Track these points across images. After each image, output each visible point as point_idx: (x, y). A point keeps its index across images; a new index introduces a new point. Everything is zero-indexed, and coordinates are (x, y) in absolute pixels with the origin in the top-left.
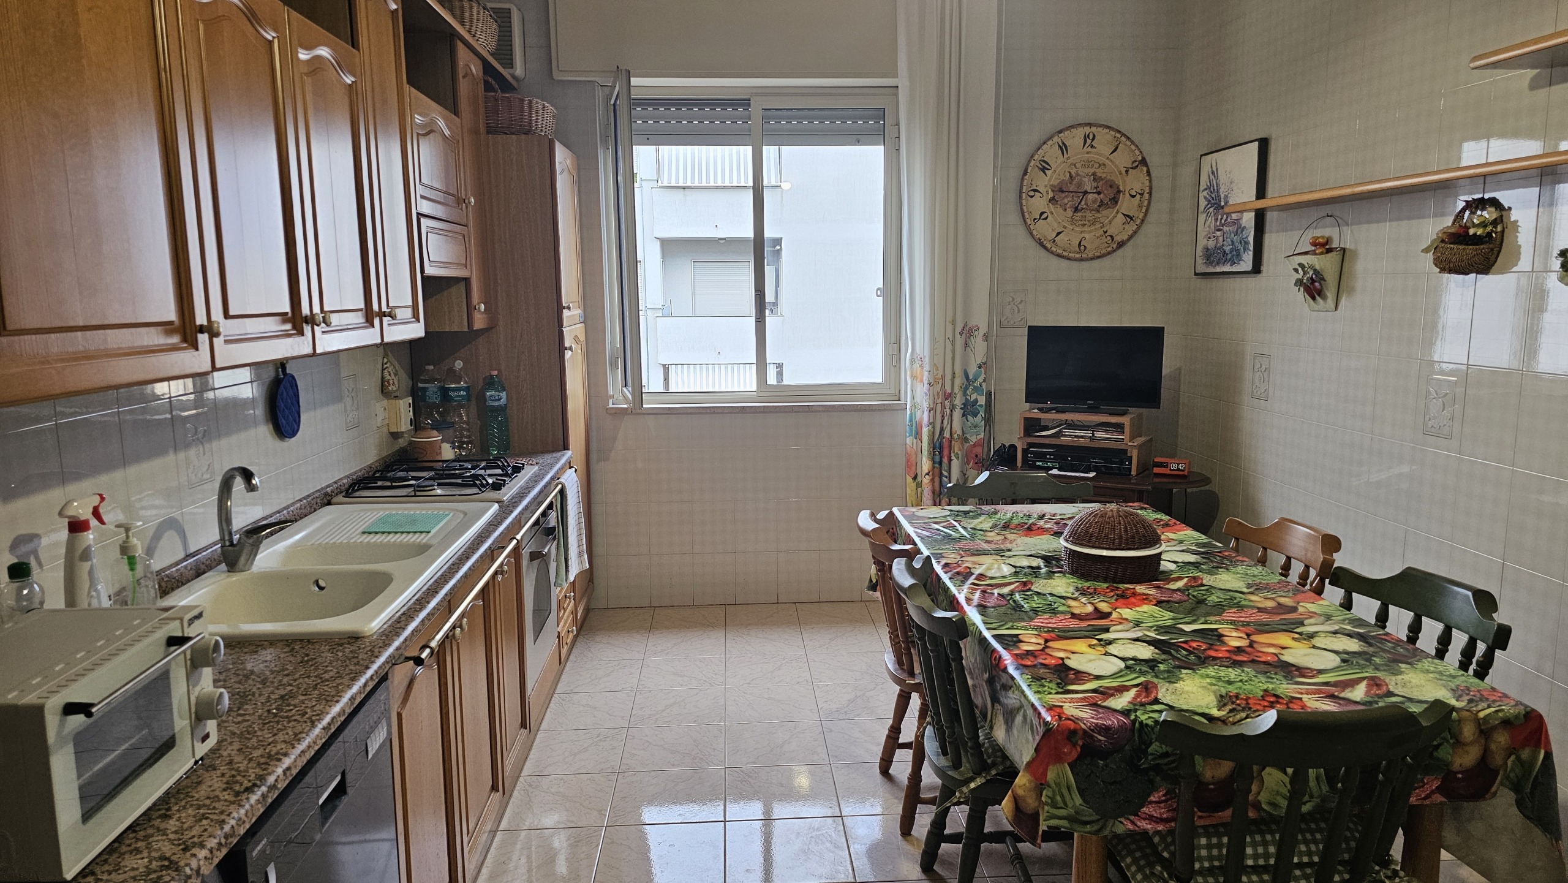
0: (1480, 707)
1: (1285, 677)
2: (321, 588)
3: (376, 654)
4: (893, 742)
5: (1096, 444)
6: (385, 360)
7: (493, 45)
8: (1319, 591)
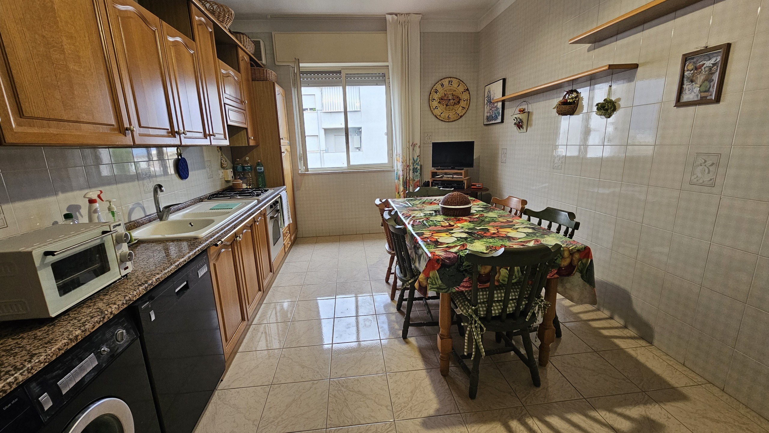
0: (570, 246)
1: (508, 240)
2: (192, 226)
3: (202, 243)
4: (389, 272)
5: (454, 179)
6: (222, 157)
7: (253, 51)
8: (521, 217)
